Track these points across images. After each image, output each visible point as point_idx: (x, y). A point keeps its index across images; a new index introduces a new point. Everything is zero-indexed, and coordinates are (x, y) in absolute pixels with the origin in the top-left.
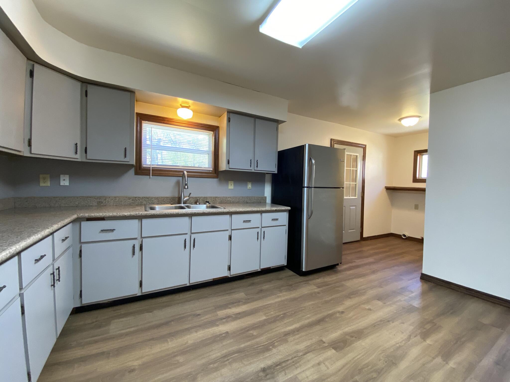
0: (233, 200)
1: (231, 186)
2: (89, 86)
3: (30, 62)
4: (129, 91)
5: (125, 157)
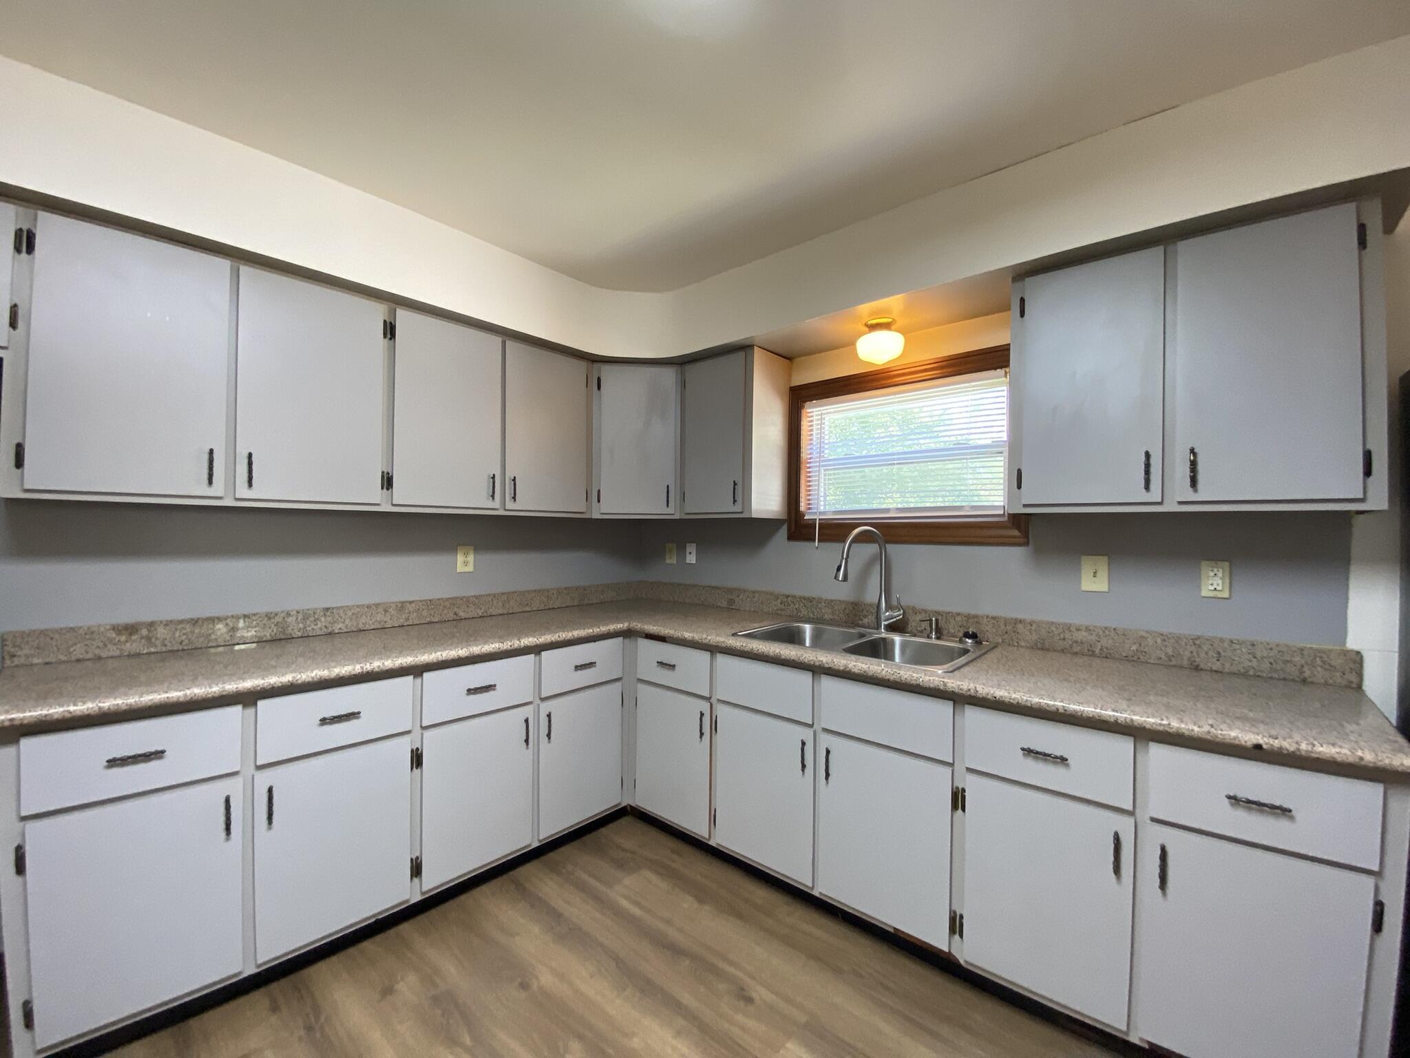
0: (1105, 642)
1: (1094, 579)
2: (688, 367)
3: (596, 365)
4: (744, 348)
5: (735, 501)
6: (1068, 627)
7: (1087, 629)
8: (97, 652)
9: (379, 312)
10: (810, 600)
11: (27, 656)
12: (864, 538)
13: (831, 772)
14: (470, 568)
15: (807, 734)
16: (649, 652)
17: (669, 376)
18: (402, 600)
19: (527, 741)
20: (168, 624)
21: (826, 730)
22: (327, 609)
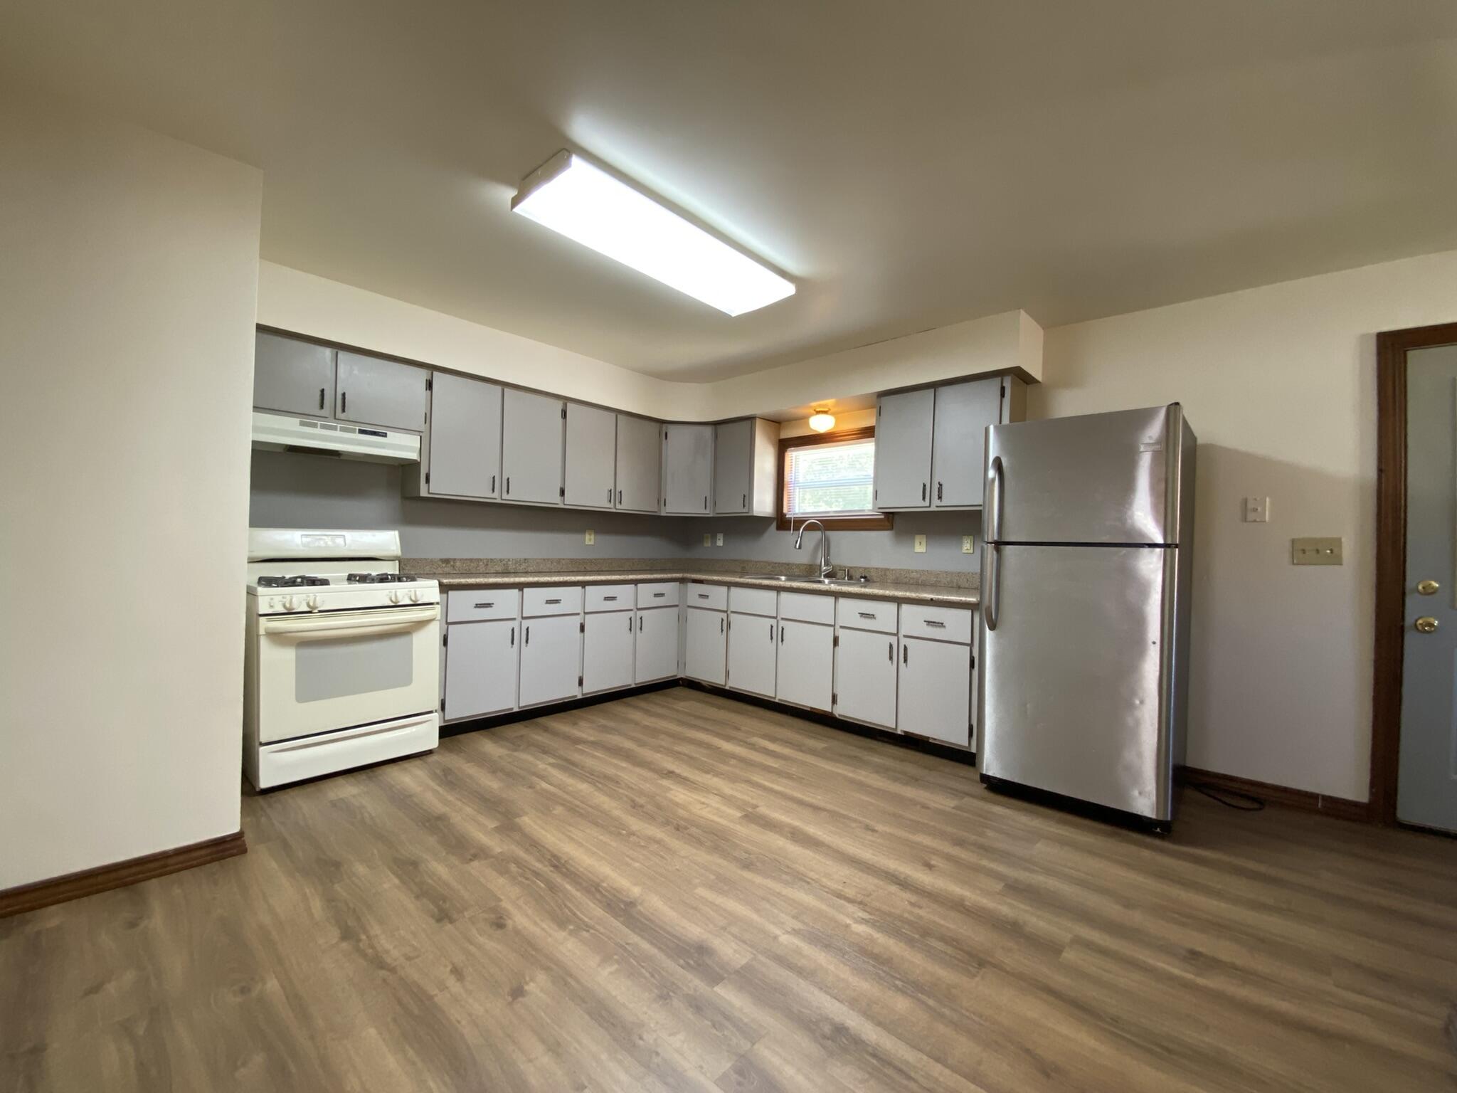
0: (923, 578)
1: (920, 546)
2: (718, 427)
3: (664, 426)
4: (751, 419)
5: (744, 506)
6: (908, 571)
7: (916, 572)
8: (434, 570)
9: (559, 405)
10: (788, 564)
11: (409, 570)
12: (812, 527)
13: (784, 638)
14: (592, 543)
15: (773, 622)
16: (694, 589)
17: (708, 431)
18: (560, 557)
19: (630, 630)
20: (461, 560)
21: (783, 619)
22: (525, 559)
